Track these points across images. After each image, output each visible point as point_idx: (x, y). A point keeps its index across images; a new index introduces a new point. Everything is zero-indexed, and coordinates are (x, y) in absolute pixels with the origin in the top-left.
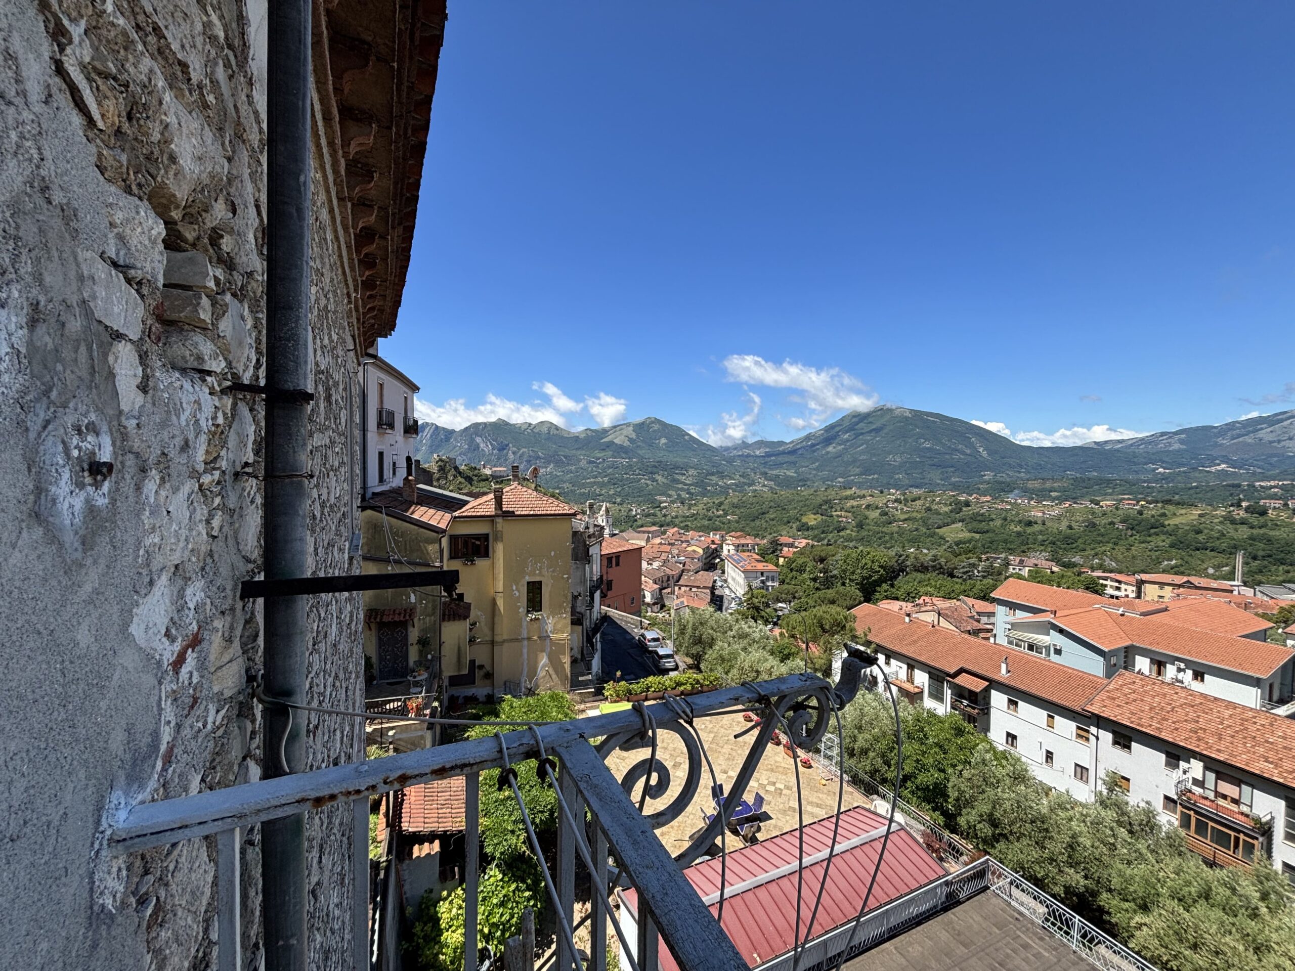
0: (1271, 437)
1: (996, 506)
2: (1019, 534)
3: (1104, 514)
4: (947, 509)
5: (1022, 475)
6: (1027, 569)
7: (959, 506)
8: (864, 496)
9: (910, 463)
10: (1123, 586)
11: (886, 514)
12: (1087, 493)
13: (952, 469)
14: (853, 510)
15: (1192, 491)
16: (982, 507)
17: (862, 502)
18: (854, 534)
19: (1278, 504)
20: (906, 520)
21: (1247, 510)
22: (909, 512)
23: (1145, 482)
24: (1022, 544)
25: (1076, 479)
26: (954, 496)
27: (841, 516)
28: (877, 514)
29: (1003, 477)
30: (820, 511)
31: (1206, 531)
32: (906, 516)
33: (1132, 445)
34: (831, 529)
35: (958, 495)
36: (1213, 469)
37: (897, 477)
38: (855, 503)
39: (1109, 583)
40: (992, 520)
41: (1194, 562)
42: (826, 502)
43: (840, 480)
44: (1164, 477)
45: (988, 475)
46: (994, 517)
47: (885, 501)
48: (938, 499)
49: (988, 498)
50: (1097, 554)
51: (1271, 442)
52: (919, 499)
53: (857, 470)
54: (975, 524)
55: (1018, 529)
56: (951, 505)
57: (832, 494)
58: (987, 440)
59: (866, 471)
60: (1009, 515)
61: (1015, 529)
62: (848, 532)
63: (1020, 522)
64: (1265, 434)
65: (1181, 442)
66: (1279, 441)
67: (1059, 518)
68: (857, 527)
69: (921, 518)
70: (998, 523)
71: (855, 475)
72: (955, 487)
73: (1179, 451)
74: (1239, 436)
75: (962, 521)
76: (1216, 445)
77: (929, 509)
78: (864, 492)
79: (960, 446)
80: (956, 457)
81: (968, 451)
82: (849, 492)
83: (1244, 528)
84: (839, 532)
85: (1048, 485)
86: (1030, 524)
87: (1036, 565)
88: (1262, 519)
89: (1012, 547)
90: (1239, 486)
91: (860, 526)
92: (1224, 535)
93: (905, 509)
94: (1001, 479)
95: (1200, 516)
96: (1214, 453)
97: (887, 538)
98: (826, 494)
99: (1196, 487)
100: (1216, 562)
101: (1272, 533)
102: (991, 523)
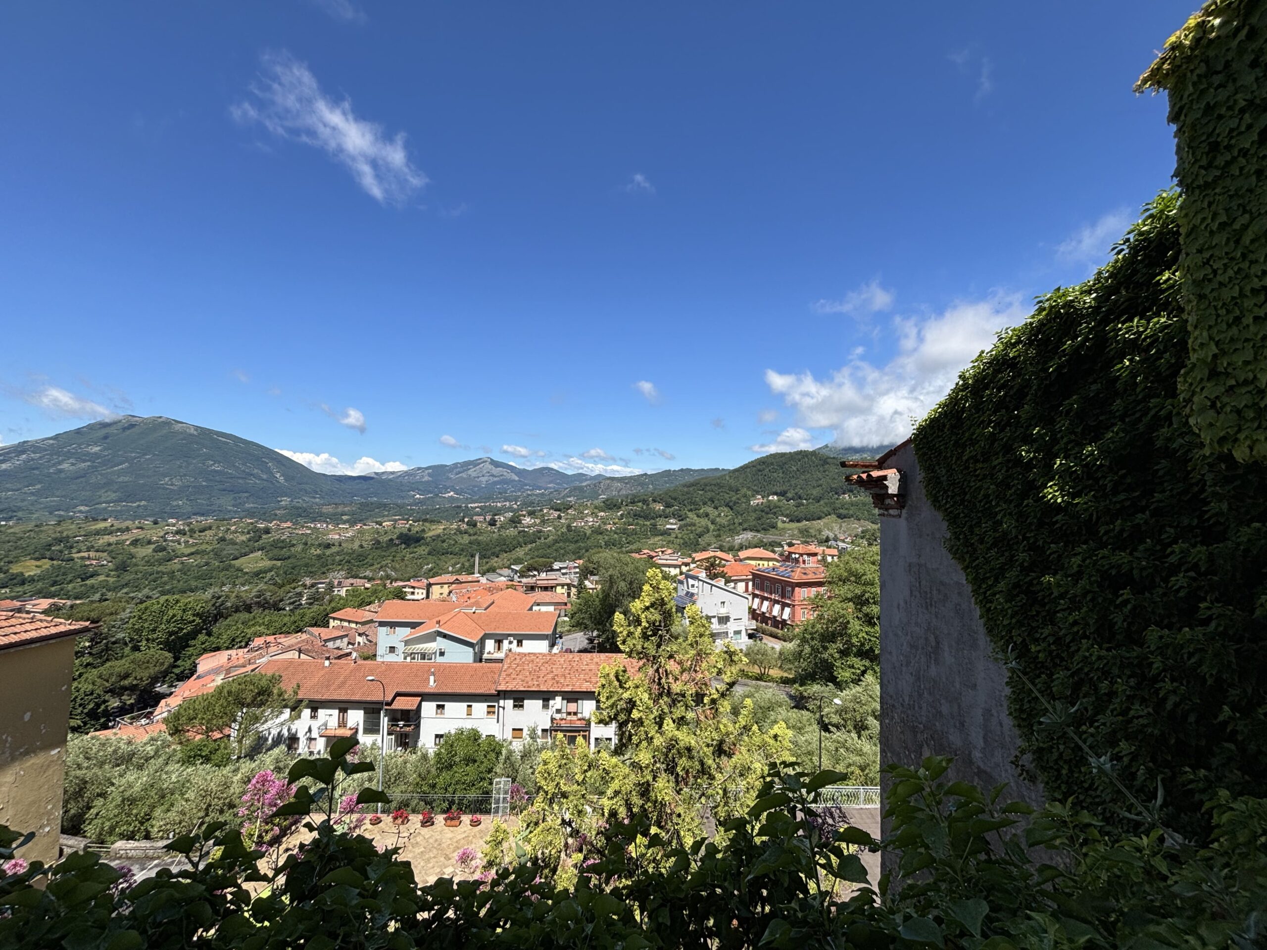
0: (473, 475)
1: (297, 531)
2: (319, 557)
3: (386, 533)
4: (244, 538)
5: (317, 500)
6: (345, 589)
7: (258, 534)
8: (128, 529)
9: (194, 487)
10: (416, 591)
11: (164, 549)
12: (371, 516)
13: (246, 495)
14: (110, 548)
15: (436, 512)
16: (283, 533)
17: (124, 537)
18: (111, 580)
19: (481, 518)
20: (192, 554)
21: (468, 524)
22: (196, 544)
23: (408, 505)
24: (323, 566)
25: (361, 504)
26: (252, 524)
27: (89, 558)
28: (150, 550)
29: (299, 503)
30: (48, 554)
32: (193, 550)
33: (400, 476)
34: (69, 578)
35: (257, 522)
36: (446, 495)
37: (175, 503)
38: (112, 539)
40: (293, 545)
41: (441, 564)
42: (59, 541)
43: (82, 508)
44: (421, 502)
45: (285, 501)
46: (295, 542)
47: (162, 534)
48: (233, 528)
49: (289, 524)
52: (210, 528)
53: (113, 496)
54: (276, 551)
55: (318, 552)
56: (248, 533)
57: (69, 529)
58: (284, 465)
59: (129, 496)
60: (309, 539)
61: (315, 553)
62: (102, 578)
63: (320, 545)
64: (472, 472)
65: (429, 475)
67: (352, 539)
68: (116, 570)
69: (213, 550)
70: (299, 548)
71: (108, 502)
72: (251, 514)
73: (428, 482)
74: (460, 473)
75: (262, 549)
76: (448, 478)
77: (223, 539)
78: (129, 523)
79: (256, 471)
80: (252, 481)
81: (265, 477)
82: (102, 525)
83: (466, 536)
84: (83, 580)
85: (340, 509)
86: (328, 546)
87: (352, 584)
88: (475, 530)
89: (314, 570)
90: (460, 507)
91: (122, 568)
93: (191, 541)
94: (298, 505)
95: (444, 529)
96: (448, 484)
97: (165, 578)
98: (59, 529)
100: (453, 561)
101: (480, 538)
102: (292, 549)
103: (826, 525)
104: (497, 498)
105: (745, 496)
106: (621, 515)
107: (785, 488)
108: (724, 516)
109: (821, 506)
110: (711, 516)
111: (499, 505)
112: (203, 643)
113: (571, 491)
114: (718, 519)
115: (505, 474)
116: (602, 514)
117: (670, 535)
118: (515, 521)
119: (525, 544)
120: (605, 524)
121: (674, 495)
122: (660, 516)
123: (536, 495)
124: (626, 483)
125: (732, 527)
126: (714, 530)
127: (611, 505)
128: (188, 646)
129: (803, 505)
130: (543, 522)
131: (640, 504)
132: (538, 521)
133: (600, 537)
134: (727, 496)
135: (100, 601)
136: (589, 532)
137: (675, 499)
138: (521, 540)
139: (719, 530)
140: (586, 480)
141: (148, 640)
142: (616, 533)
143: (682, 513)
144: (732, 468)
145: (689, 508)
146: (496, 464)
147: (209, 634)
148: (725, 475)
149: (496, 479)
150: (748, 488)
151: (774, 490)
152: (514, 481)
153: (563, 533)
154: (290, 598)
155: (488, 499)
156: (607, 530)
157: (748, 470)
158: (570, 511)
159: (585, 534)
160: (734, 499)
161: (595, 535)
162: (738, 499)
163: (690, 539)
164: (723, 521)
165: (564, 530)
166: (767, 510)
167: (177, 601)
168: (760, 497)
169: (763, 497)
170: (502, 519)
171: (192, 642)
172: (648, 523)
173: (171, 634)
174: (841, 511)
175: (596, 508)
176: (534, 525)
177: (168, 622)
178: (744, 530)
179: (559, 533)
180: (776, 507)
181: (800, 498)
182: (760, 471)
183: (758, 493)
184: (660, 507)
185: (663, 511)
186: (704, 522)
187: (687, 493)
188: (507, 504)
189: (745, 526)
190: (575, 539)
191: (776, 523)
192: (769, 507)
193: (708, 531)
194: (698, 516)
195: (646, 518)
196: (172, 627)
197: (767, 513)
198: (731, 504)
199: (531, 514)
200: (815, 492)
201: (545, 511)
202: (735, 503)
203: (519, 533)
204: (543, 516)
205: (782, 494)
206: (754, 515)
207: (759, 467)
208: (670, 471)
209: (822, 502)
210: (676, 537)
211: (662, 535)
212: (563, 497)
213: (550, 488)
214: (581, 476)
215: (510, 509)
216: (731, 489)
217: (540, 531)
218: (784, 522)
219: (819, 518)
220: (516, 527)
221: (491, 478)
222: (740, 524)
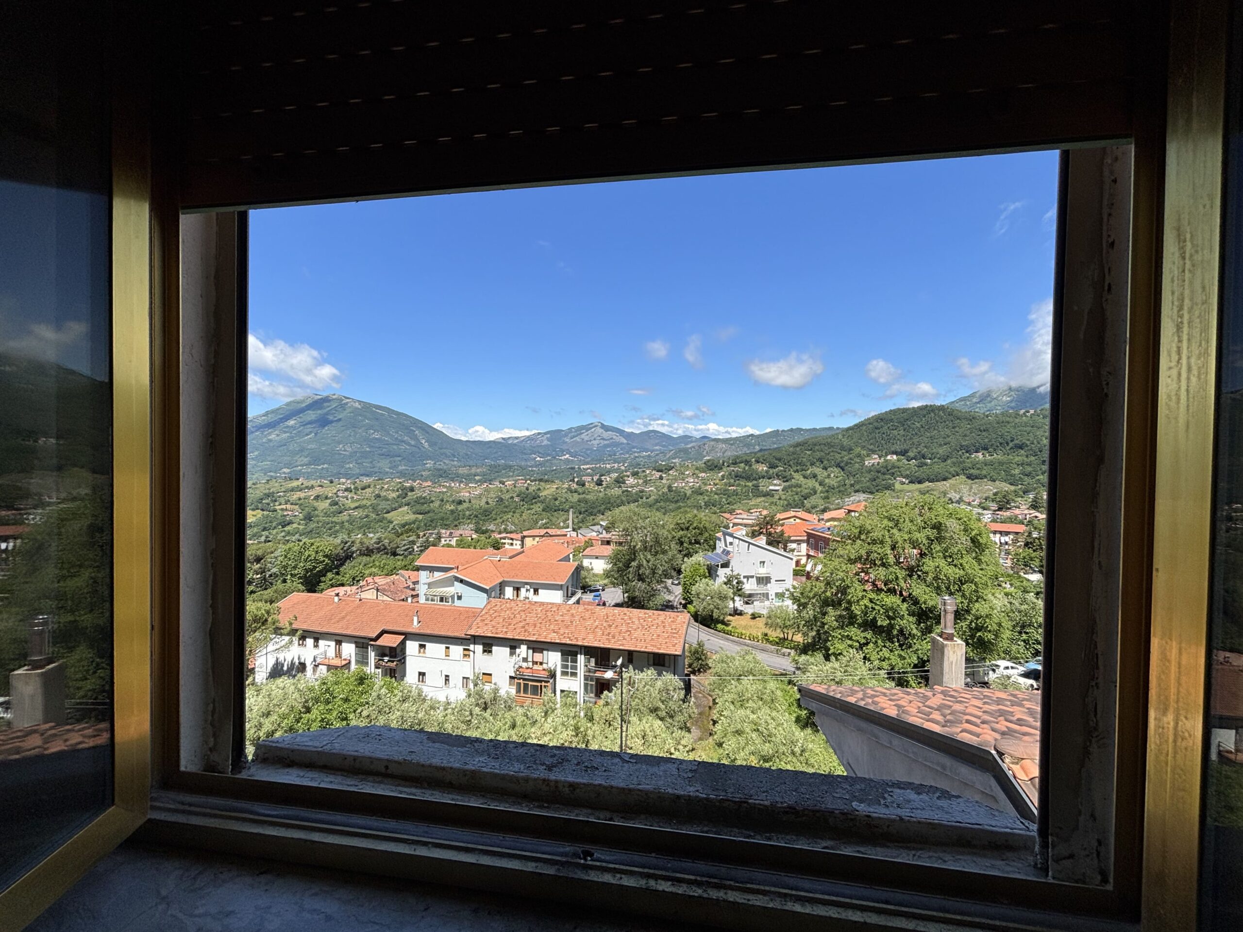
0: (586, 438)
1: (435, 490)
2: (452, 512)
3: (507, 491)
4: (394, 495)
5: (456, 463)
6: (455, 539)
7: (405, 492)
8: (312, 487)
9: (361, 452)
10: (515, 542)
11: (336, 504)
12: (498, 476)
13: (399, 459)
14: (300, 502)
15: (553, 473)
16: (424, 491)
17: (310, 493)
18: (301, 527)
19: (589, 479)
20: (356, 508)
21: (577, 483)
22: (359, 500)
23: (530, 467)
24: (455, 520)
25: (490, 466)
26: (400, 483)
27: (286, 510)
28: (327, 504)
29: (441, 465)
30: (260, 505)
31: (559, 498)
32: (357, 504)
33: (523, 441)
34: (274, 524)
35: (404, 481)
36: (563, 458)
37: (347, 466)
38: (302, 495)
39: (507, 541)
40: (432, 502)
41: (554, 519)
42: (268, 496)
43: (285, 470)
44: (541, 464)
45: (430, 464)
46: (433, 499)
47: (335, 491)
48: (386, 487)
49: (429, 483)
50: (503, 521)
51: (587, 441)
52: (369, 486)
53: (306, 460)
54: (418, 507)
55: (452, 507)
56: (398, 491)
57: (275, 486)
58: (428, 433)
59: (315, 461)
60: (445, 496)
61: (450, 508)
62: (295, 525)
63: (453, 501)
64: (585, 436)
65: (548, 439)
66: (590, 441)
67: (480, 497)
68: (304, 520)
69: (371, 505)
70: (437, 504)
71: (302, 465)
72: (402, 474)
73: (547, 445)
74: (574, 437)
75: (408, 504)
76: (564, 442)
77: (378, 496)
78: (312, 482)
79: (406, 438)
80: (403, 447)
81: (413, 443)
82: (295, 484)
83: (576, 495)
84: (283, 527)
85: (473, 470)
86: (460, 503)
87: (461, 535)
88: (583, 488)
89: (448, 523)
90: (573, 468)
91: (308, 518)
92: (567, 500)
93: (355, 497)
94: (440, 467)
95: (557, 488)
96: (565, 447)
97: (338, 527)
98: (267, 486)
99: (555, 470)
101: (587, 497)
102: (431, 505)
103: (953, 487)
104: (607, 460)
105: (859, 456)
106: (723, 476)
107: (905, 447)
108: (834, 477)
109: (949, 466)
110: (819, 478)
111: (608, 466)
112: (331, 580)
113: (676, 453)
114: (827, 481)
115: (614, 437)
116: (703, 475)
117: (773, 496)
118: (619, 481)
119: (628, 503)
120: (706, 484)
121: (778, 455)
122: (763, 477)
123: (643, 457)
124: (732, 445)
125: (842, 489)
126: (821, 492)
127: (713, 467)
128: (320, 582)
129: (926, 464)
130: (646, 482)
131: (742, 465)
132: (641, 481)
133: (700, 497)
134: (838, 456)
135: (265, 542)
136: (689, 493)
137: (780, 460)
138: (624, 499)
139: (827, 491)
140: (692, 442)
141: (292, 575)
142: (716, 494)
143: (788, 474)
144: (846, 426)
145: (795, 468)
146: (606, 428)
147: (338, 573)
148: (837, 434)
149: (606, 442)
150: (863, 447)
151: (893, 449)
152: (622, 444)
153: (663, 493)
154: (404, 545)
155: (600, 461)
156: (707, 491)
157: (864, 428)
158: (671, 472)
159: (685, 494)
160: (845, 459)
161: (695, 496)
162: (851, 459)
163: (794, 500)
164: (832, 482)
165: (665, 490)
166: (883, 470)
167: (312, 544)
168: (876, 456)
169: (880, 457)
170: (608, 479)
171: (323, 579)
172: (750, 484)
173: (307, 571)
174: (972, 471)
175: (697, 469)
176: (638, 485)
177: (306, 561)
178: (857, 491)
179: (660, 493)
180: (894, 467)
181: (924, 457)
182: (876, 428)
183: (874, 452)
184: (762, 468)
185: (767, 472)
186: (811, 483)
187: (794, 453)
188: (616, 465)
189: (857, 487)
190: (676, 499)
191: (893, 485)
192: (886, 467)
193: (815, 493)
194: (805, 477)
195: (748, 479)
196: (308, 565)
197: (884, 474)
198: (842, 465)
199: (635, 474)
200: (942, 451)
201: (648, 472)
202: (847, 464)
203: (623, 492)
204: (646, 476)
205: (903, 453)
206: (869, 476)
207: (876, 424)
208: (778, 431)
209: (949, 461)
210: (780, 499)
211: (764, 496)
212: (669, 459)
213: (657, 450)
214: (686, 438)
215: (617, 470)
216: (843, 448)
217: (642, 491)
218: (903, 483)
219: (945, 479)
220: (620, 487)
221: (602, 441)
222: (852, 485)
